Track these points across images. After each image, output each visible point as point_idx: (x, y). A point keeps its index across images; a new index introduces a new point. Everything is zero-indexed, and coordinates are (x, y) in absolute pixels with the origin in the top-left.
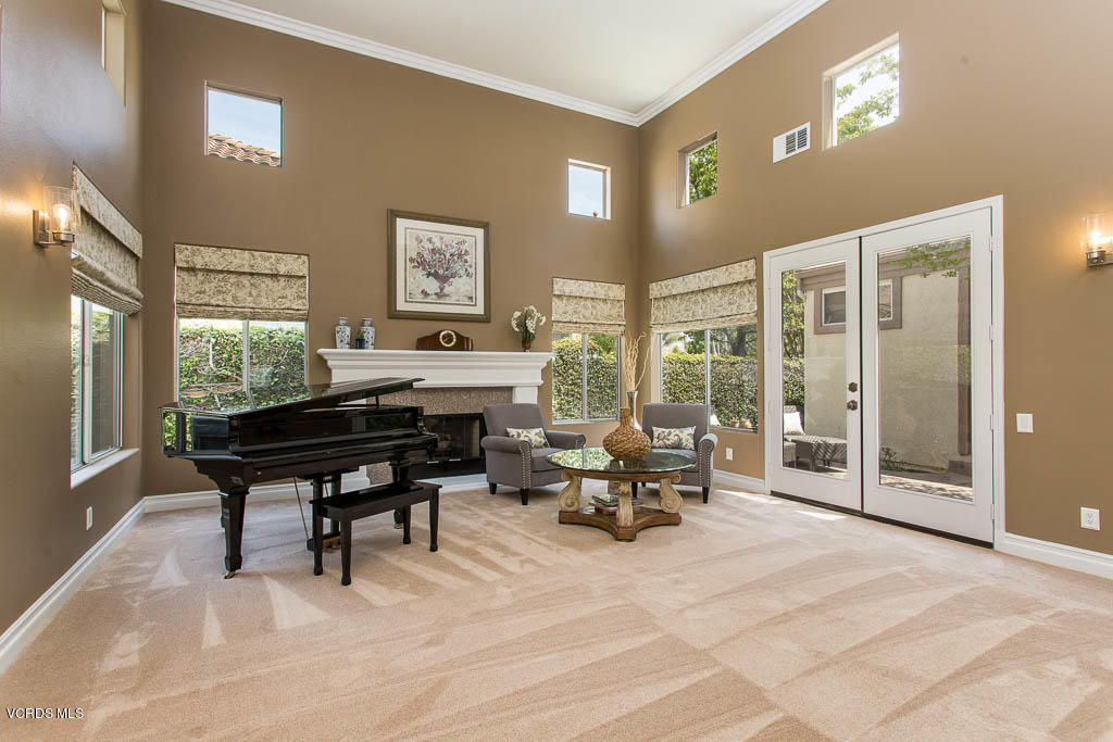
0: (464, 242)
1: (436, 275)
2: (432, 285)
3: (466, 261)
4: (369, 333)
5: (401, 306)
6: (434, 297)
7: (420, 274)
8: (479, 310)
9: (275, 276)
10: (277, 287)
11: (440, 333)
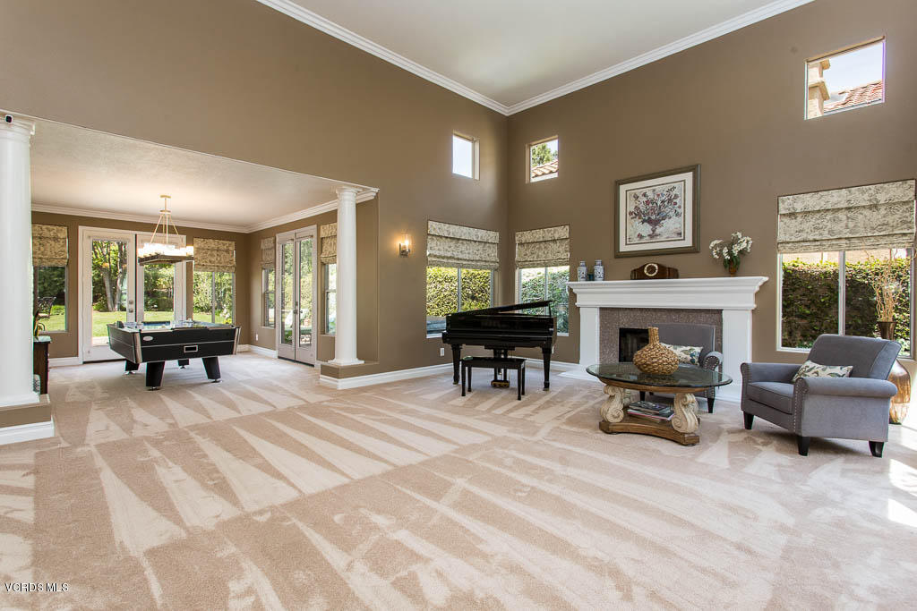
0: (674, 188)
1: (649, 221)
2: (646, 229)
3: (675, 204)
4: (599, 270)
5: (623, 248)
6: (647, 238)
7: (637, 222)
8: (688, 243)
9: (554, 241)
10: (555, 246)
11: (645, 266)
